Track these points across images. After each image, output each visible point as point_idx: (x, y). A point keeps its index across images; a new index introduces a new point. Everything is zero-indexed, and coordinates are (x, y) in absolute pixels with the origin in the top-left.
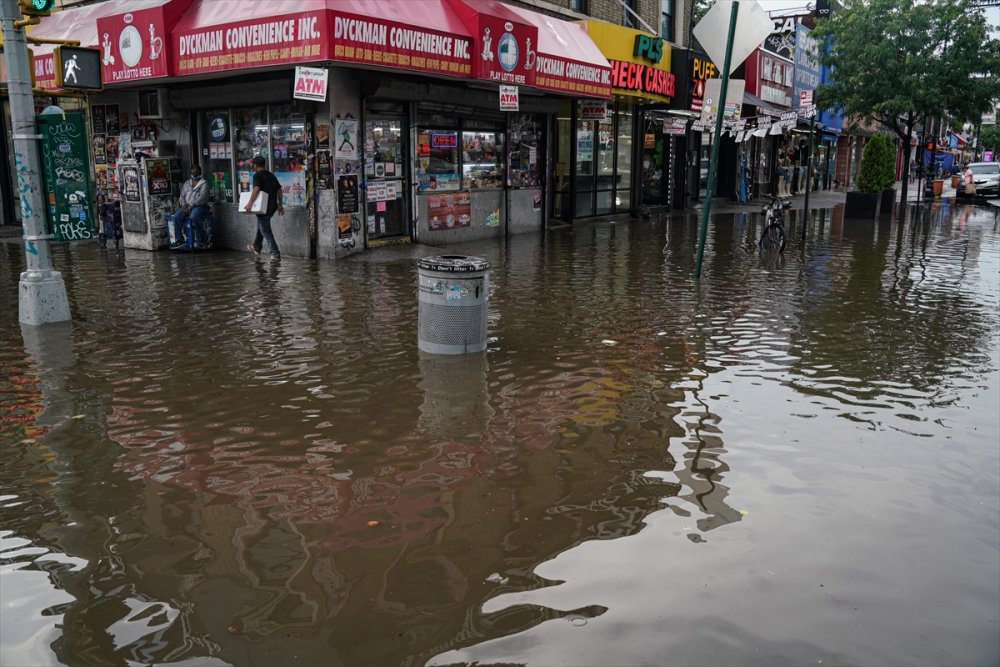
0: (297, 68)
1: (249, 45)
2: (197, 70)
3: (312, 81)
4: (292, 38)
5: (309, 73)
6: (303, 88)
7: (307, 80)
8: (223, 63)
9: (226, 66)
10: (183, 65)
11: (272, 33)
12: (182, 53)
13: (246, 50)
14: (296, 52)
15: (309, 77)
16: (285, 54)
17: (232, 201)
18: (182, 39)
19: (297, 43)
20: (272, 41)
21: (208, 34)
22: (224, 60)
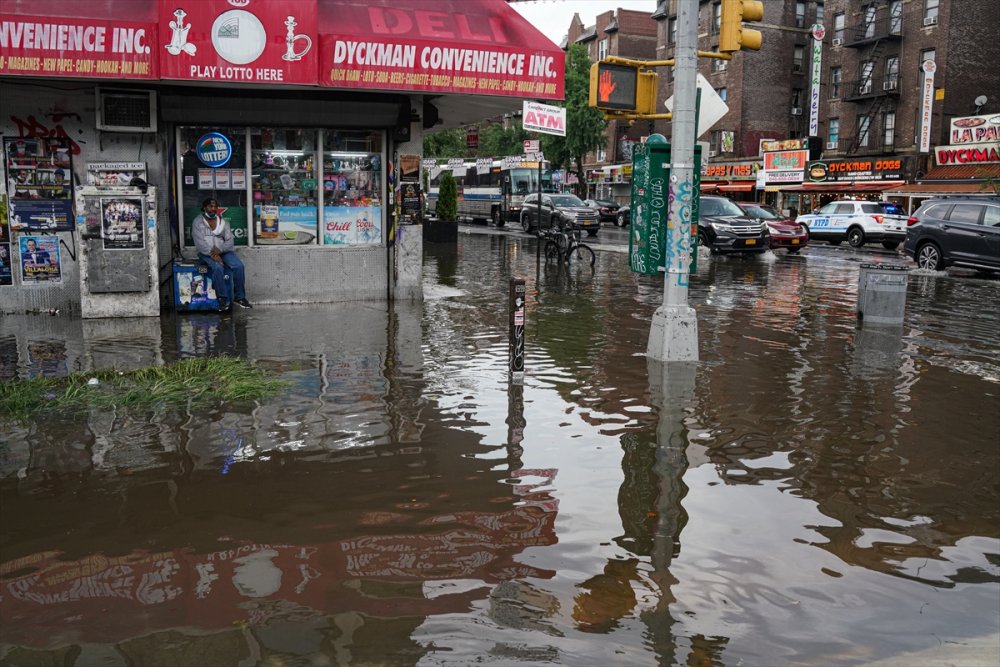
0: (525, 103)
1: (458, 68)
2: (365, 84)
3: (545, 116)
4: (520, 72)
5: (541, 109)
6: (534, 121)
7: (539, 115)
8: (413, 82)
9: (415, 86)
10: (336, 75)
11: (493, 62)
12: (338, 60)
13: (453, 73)
14: (523, 86)
15: (541, 112)
16: (509, 86)
17: (246, 243)
18: (339, 44)
19: (526, 77)
20: (492, 70)
21: (390, 46)
22: (413, 80)
